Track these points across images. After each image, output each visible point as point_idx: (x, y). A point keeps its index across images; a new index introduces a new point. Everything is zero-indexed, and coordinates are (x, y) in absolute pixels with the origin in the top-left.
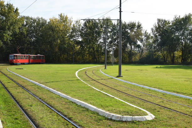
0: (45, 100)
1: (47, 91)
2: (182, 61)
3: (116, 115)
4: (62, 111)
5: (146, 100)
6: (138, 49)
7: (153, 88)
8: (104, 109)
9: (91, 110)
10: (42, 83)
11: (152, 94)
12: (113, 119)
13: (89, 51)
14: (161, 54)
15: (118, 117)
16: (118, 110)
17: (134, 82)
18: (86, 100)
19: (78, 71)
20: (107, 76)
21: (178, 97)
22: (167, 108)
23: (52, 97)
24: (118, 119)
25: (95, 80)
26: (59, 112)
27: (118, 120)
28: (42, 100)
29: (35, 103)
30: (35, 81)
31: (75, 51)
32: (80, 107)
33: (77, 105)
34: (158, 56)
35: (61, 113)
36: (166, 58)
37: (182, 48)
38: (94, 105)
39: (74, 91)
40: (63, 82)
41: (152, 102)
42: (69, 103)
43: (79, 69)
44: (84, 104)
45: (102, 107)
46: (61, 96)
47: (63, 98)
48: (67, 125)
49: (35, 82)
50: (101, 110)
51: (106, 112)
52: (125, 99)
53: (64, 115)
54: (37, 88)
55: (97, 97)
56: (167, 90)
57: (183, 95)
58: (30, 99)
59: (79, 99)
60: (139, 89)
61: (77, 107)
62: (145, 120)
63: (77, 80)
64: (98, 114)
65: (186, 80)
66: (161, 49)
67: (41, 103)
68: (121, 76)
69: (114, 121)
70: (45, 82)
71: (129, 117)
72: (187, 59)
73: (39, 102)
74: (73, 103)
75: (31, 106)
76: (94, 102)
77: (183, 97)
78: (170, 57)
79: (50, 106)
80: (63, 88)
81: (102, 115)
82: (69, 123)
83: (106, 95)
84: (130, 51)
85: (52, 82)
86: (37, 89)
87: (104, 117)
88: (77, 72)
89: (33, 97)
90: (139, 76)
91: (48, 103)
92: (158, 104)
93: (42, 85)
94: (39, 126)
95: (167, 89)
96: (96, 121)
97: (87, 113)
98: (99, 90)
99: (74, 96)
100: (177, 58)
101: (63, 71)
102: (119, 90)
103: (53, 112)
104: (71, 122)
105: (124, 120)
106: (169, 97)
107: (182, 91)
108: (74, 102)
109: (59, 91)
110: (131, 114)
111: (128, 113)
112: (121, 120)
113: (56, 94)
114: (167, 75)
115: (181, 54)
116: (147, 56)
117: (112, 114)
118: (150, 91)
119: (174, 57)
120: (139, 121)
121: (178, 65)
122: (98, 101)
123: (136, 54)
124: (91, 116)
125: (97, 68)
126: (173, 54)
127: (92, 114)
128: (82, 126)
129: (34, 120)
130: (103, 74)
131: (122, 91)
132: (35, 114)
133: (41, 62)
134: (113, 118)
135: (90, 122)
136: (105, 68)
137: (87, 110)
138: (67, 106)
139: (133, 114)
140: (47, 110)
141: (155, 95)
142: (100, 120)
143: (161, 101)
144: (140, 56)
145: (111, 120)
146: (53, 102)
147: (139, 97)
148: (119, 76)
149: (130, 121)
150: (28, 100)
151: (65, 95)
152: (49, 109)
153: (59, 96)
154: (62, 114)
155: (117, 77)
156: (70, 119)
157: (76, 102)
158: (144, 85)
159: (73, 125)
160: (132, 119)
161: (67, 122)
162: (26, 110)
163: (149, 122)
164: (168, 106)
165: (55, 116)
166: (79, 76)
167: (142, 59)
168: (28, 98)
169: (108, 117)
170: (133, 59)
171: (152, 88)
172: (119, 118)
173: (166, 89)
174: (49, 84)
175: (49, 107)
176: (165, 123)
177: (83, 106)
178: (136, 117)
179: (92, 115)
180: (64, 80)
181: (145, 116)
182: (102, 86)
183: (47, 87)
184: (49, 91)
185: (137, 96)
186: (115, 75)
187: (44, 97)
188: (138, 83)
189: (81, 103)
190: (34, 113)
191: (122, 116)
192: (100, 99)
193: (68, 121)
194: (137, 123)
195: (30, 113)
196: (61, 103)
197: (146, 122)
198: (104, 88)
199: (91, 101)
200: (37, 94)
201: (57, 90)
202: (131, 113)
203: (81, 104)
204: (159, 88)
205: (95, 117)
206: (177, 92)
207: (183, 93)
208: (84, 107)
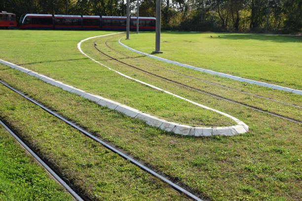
0: (37, 97)
1: (36, 79)
2: (251, 26)
3: (181, 125)
4: (76, 119)
5: (220, 95)
6: (180, 4)
7: (222, 72)
8: (154, 114)
9: (129, 117)
10: (22, 65)
11: (224, 84)
12: (175, 133)
13: (95, 7)
14: (217, 15)
15: (185, 129)
16: (181, 115)
17: (186, 63)
18: (114, 97)
19: (80, 43)
20: (135, 52)
21: (270, 89)
22: (261, 109)
23: (47, 92)
24: (186, 132)
25: (115, 59)
26: (70, 120)
27: (185, 134)
28: (31, 97)
29: (18, 104)
30: (9, 61)
31: (70, 7)
32: (107, 110)
33: (100, 106)
34: (212, 17)
35: (74, 122)
36: (225, 20)
37: (253, 5)
38: (132, 106)
39: (87, 80)
40: (61, 62)
41: (230, 98)
42: (82, 103)
43: (81, 40)
44: (113, 104)
45: (148, 109)
46: (64, 89)
47: (70, 93)
48: (94, 146)
49: (8, 63)
50: (149, 115)
51: (161, 120)
52: (182, 94)
53: (80, 127)
54: (15, 74)
55: (133, 91)
56: (249, 77)
57: (278, 85)
58: (6, 96)
59: (101, 95)
60: (198, 74)
61: (100, 110)
62: (234, 134)
63: (85, 59)
64: (145, 123)
65: (272, 58)
66: (218, 5)
67: (30, 103)
68: (160, 51)
69: (180, 136)
70: (27, 63)
71: (206, 128)
72: (258, 23)
73: (26, 101)
74: (90, 101)
75: (13, 109)
76: (130, 100)
77: (278, 89)
78: (232, 20)
79: (50, 108)
80: (65, 73)
81: (153, 125)
82: (95, 142)
83: (147, 86)
84: (167, 8)
85: (41, 62)
86: (15, 76)
87: (158, 129)
88: (79, 45)
89: (12, 91)
90: (190, 51)
91: (44, 102)
92: (241, 101)
93: (23, 68)
94: (39, 150)
95: (248, 75)
96: (146, 137)
97: (122, 122)
98: (131, 78)
99: (89, 89)
100: (244, 21)
101: (55, 43)
102: (166, 77)
103: (59, 120)
104: (101, 141)
105: (197, 134)
106: (255, 88)
107: (276, 79)
108: (92, 100)
109: (58, 79)
110: (208, 123)
111: (201, 122)
112: (192, 134)
113: (54, 86)
114: (235, 50)
115: (249, 14)
116: (194, 17)
117: (174, 124)
118: (219, 79)
119: (238, 19)
120: (224, 137)
121: (245, 33)
122: (136, 98)
123: (176, 13)
124: (133, 128)
125: (112, 37)
126: (238, 14)
127: (133, 122)
128: (122, 148)
129: (27, 139)
130: (125, 48)
131: (170, 79)
132: (24, 125)
133: (10, 26)
134: (177, 132)
135: (135, 140)
136: (128, 38)
137: (122, 115)
138: (81, 108)
139: (212, 124)
140: (45, 116)
141: (230, 86)
142: (153, 135)
143: (245, 96)
144: (183, 17)
145: (172, 134)
146: (53, 102)
147: (204, 90)
148: (157, 51)
149: (210, 137)
150: (3, 97)
151: (72, 87)
152: (50, 115)
153: (61, 89)
154: (77, 125)
155: (153, 53)
156: (95, 134)
157: (97, 101)
158: (206, 68)
159: (105, 146)
160: (212, 133)
161: (92, 141)
162: (4, 117)
163: (242, 137)
164: (261, 106)
165: (65, 129)
166: (86, 52)
167: (185, 22)
168: (4, 94)
169: (166, 130)
170: (171, 22)
171: (220, 74)
172: (188, 131)
173: (246, 75)
174: (36, 66)
175: (47, 111)
176: (272, 139)
177: (112, 108)
178: (218, 128)
179: (133, 125)
180: (62, 59)
181: (233, 127)
182: (134, 71)
183: (33, 72)
184: (39, 80)
185: (200, 88)
186: (149, 50)
187: (33, 90)
188: (193, 64)
189: (107, 102)
190: (23, 123)
191: (194, 128)
192: (139, 95)
193: (94, 139)
194: (223, 140)
195: (14, 124)
196: (69, 102)
197: (239, 138)
198: (137, 72)
199: (124, 99)
200: (18, 86)
201: (55, 78)
202: (208, 121)
203: (108, 104)
204: (233, 73)
205: (141, 129)
206: (267, 81)
207: (277, 83)
208: (115, 111)
